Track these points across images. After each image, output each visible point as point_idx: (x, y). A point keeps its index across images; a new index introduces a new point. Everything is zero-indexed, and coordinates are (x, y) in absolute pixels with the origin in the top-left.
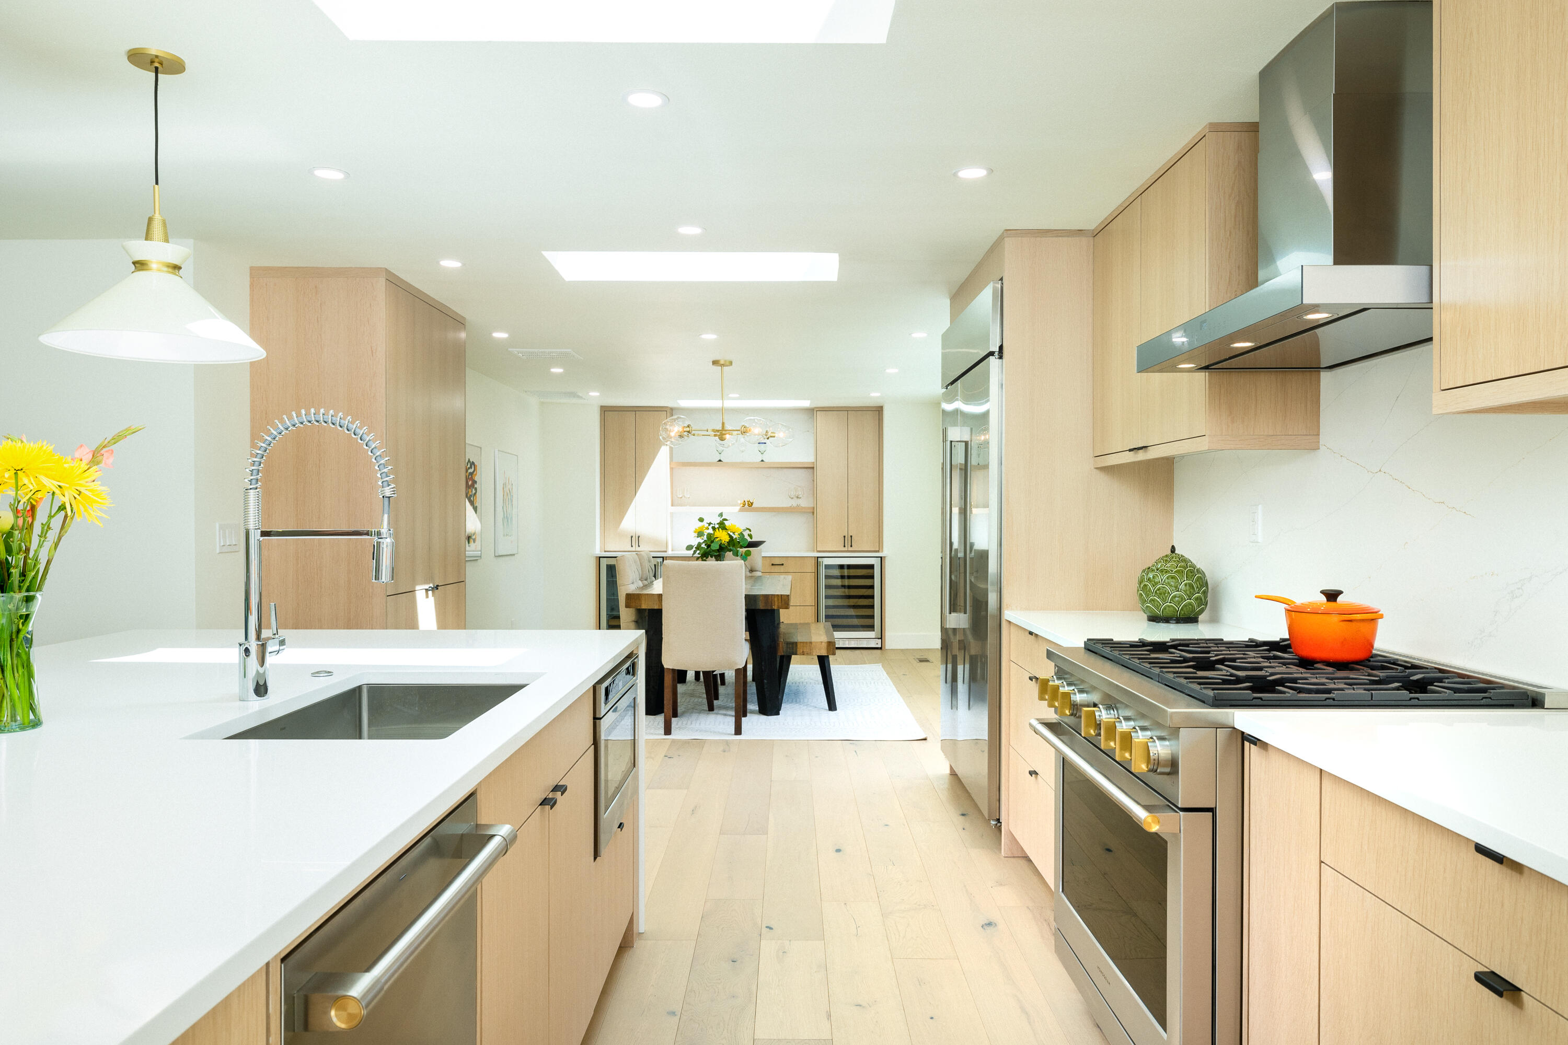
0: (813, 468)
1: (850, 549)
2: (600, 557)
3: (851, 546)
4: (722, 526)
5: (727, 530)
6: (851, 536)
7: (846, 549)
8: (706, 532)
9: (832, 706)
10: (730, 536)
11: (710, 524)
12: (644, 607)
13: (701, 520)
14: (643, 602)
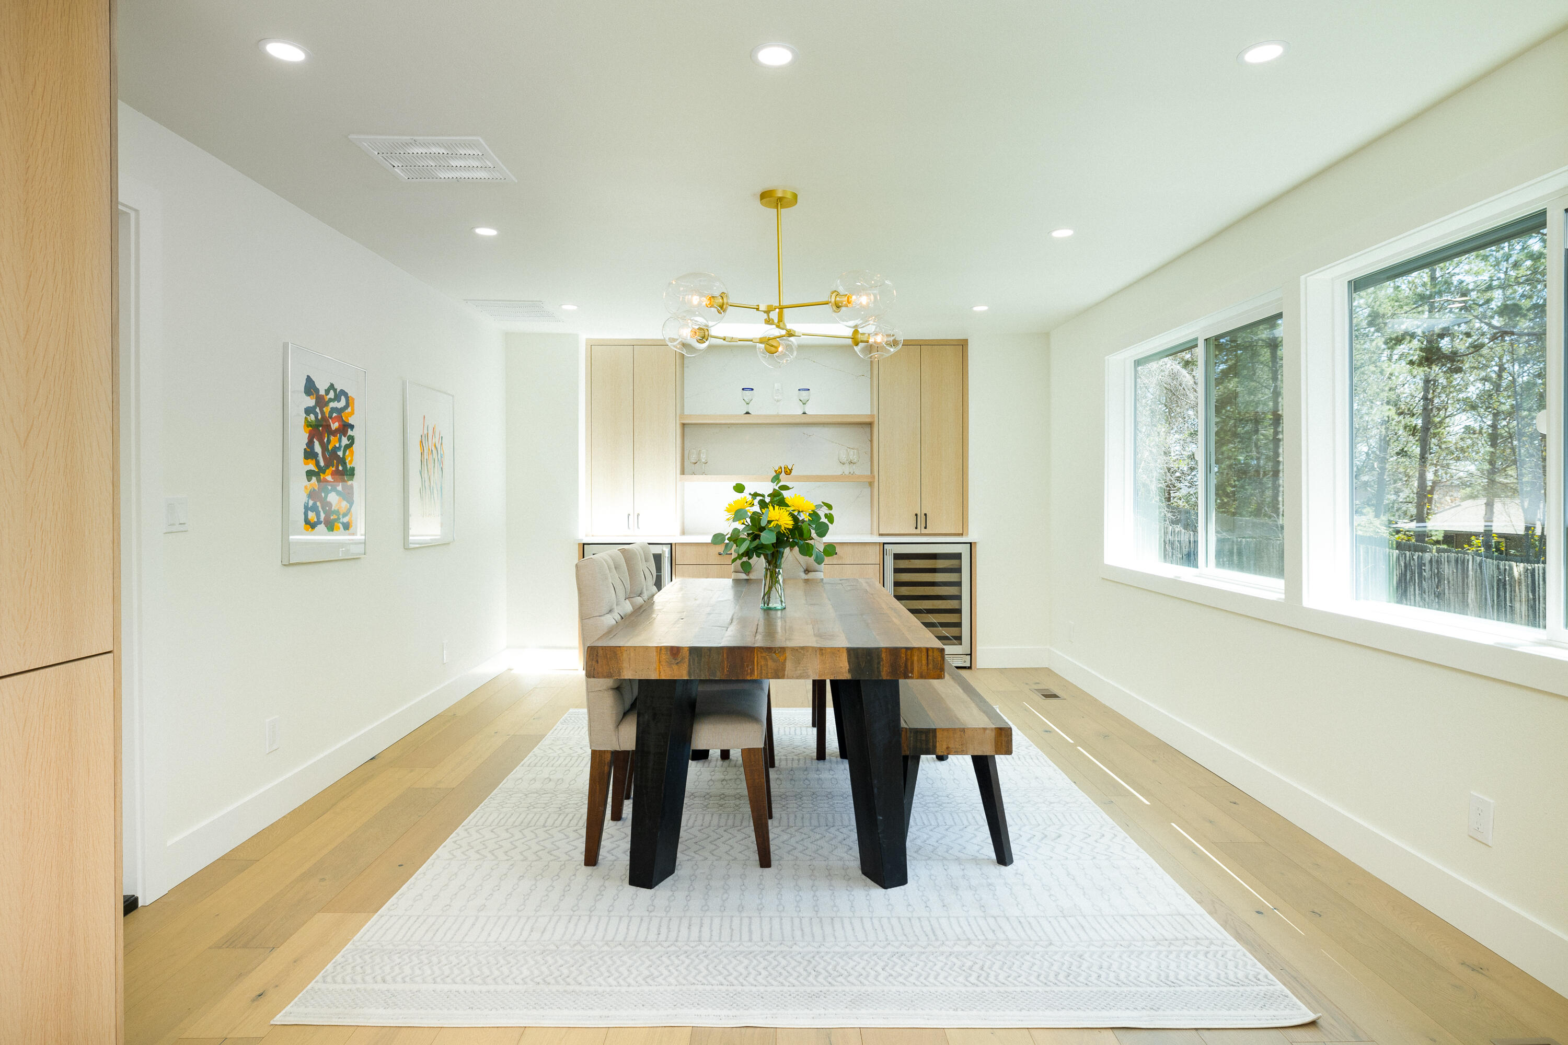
0: (870, 425)
1: (924, 531)
2: (584, 544)
3: (926, 528)
4: (778, 500)
5: (788, 506)
6: (925, 515)
7: (918, 531)
8: (751, 510)
9: (1003, 856)
10: (795, 519)
11: (755, 495)
12: (628, 674)
13: (739, 488)
14: (625, 665)
